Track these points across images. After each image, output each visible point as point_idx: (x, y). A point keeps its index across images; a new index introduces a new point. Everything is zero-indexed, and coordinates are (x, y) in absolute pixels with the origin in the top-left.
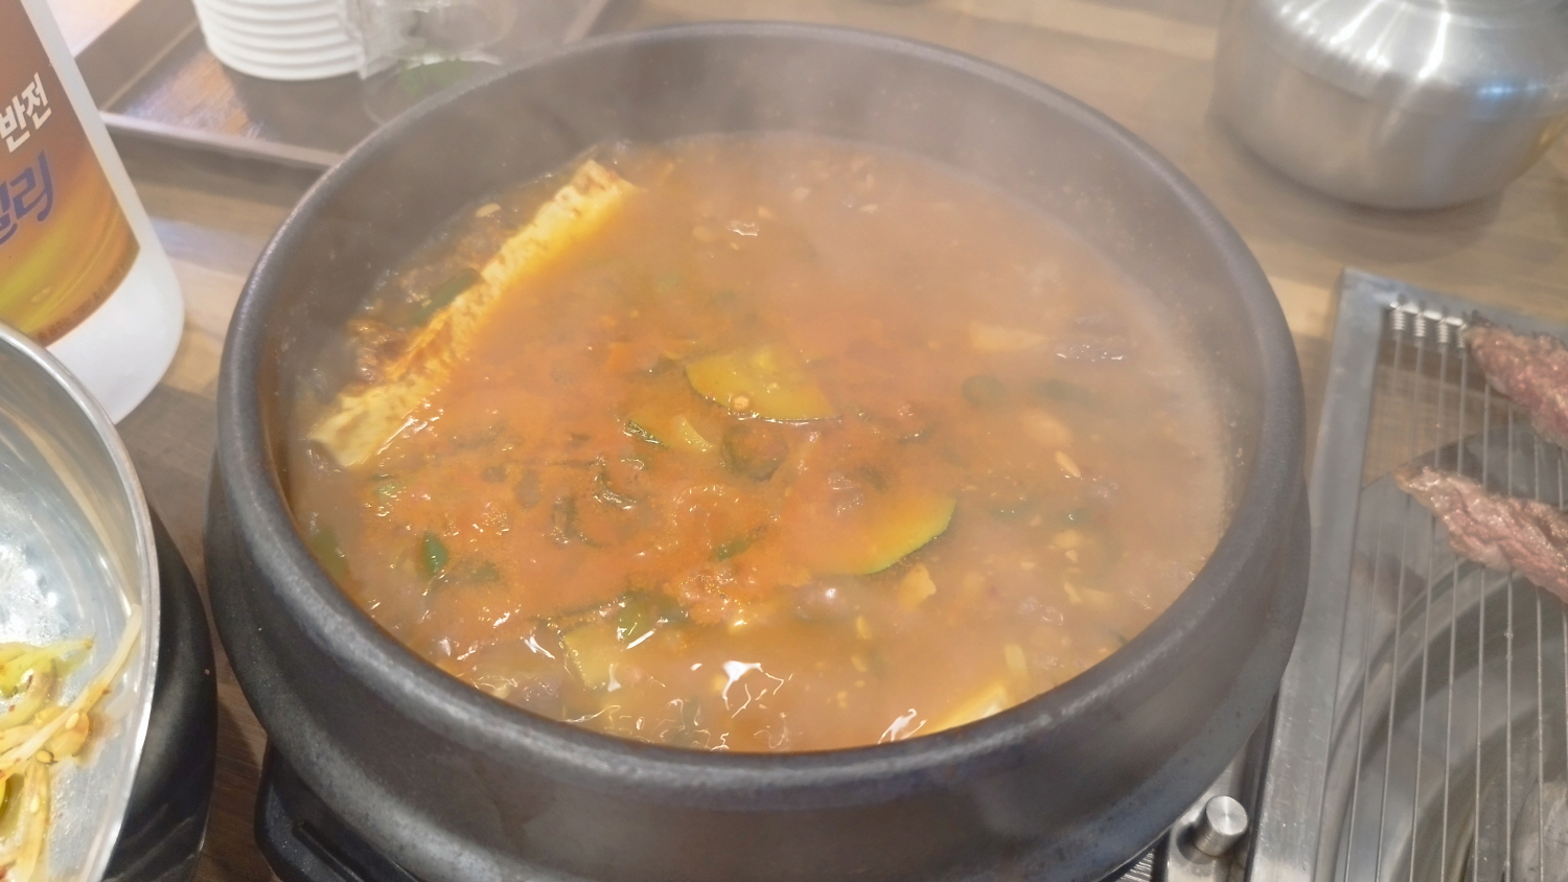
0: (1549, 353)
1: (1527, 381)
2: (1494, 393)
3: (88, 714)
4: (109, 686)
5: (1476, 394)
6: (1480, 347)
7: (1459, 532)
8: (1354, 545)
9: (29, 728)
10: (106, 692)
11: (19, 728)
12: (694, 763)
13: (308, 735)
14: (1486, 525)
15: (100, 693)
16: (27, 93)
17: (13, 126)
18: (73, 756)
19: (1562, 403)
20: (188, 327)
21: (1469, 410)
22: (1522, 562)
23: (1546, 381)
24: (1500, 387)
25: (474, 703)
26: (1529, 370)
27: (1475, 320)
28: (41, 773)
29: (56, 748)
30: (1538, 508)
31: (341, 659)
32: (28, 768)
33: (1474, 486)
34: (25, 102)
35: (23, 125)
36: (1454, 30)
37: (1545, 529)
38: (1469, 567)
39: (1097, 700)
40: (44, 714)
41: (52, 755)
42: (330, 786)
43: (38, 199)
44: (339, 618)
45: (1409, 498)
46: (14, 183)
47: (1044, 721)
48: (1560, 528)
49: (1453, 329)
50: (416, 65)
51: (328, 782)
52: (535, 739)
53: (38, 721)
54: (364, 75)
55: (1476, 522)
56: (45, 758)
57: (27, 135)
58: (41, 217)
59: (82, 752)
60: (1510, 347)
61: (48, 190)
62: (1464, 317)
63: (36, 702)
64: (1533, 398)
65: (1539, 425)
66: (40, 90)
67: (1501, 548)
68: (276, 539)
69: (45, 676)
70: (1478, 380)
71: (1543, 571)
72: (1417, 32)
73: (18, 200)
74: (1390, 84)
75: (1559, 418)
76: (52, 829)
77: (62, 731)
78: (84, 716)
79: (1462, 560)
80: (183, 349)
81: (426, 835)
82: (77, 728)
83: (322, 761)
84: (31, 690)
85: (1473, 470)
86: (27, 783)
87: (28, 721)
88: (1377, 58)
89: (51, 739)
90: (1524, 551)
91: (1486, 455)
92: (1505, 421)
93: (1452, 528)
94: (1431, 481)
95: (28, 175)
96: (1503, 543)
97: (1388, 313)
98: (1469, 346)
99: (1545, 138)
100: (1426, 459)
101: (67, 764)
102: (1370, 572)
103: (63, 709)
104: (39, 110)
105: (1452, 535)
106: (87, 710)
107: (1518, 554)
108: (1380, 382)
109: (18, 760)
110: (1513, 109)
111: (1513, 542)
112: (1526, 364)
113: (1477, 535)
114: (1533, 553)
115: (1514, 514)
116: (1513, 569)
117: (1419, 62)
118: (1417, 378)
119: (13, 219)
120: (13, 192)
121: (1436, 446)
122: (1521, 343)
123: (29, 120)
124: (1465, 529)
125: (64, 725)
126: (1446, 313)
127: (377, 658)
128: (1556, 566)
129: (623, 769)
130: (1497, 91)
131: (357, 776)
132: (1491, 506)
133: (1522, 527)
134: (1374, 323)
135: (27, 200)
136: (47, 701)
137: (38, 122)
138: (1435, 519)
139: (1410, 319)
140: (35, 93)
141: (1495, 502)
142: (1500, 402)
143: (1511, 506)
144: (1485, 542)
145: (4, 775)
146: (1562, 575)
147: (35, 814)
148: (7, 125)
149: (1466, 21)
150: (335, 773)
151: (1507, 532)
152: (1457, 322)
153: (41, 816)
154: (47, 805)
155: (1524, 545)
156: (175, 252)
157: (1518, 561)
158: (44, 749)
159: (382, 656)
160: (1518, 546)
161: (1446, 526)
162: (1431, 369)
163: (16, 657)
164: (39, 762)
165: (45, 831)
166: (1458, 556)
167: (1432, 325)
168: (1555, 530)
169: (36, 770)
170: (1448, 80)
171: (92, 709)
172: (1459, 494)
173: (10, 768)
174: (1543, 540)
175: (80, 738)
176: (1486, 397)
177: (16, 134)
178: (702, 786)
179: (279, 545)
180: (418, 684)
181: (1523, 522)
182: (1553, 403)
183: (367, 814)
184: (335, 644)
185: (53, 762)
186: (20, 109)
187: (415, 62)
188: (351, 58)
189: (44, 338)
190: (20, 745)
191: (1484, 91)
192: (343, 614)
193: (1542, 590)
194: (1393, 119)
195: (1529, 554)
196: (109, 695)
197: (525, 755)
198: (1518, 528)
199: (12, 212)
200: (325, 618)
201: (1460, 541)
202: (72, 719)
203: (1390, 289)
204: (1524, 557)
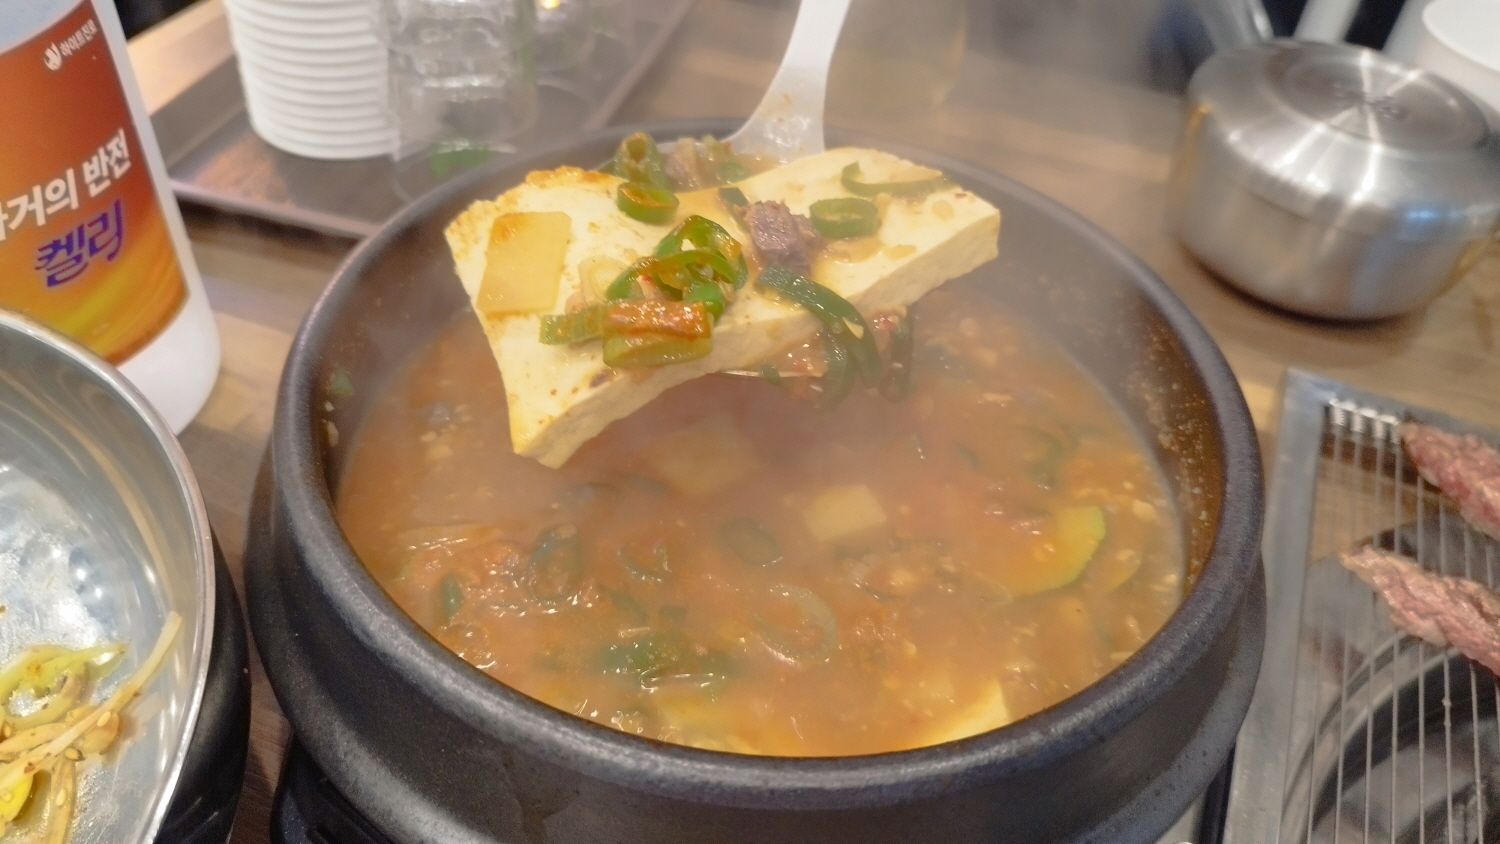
0: (1475, 449)
1: (1457, 474)
2: (1428, 487)
3: (118, 714)
4: (141, 688)
5: (1410, 489)
6: (1413, 442)
7: (1398, 606)
8: (1301, 620)
9: (63, 726)
10: (136, 695)
11: (50, 725)
12: (712, 762)
13: (337, 735)
14: (1423, 602)
15: (131, 695)
16: (112, 146)
17: (97, 174)
18: (100, 754)
19: (1489, 494)
20: (223, 372)
21: (1404, 501)
22: (1456, 635)
23: (1474, 475)
24: (1433, 479)
25: (508, 698)
26: (1458, 464)
27: (1408, 418)
28: (67, 769)
29: (86, 745)
30: (1471, 586)
31: (384, 655)
32: (56, 764)
33: (1410, 564)
34: (108, 153)
35: (105, 173)
36: (1386, 161)
37: (1478, 606)
38: (1409, 641)
39: (1084, 721)
40: (76, 712)
41: (80, 752)
42: (356, 782)
43: (110, 240)
44: (384, 618)
45: (1351, 576)
46: (91, 225)
47: (1035, 738)
48: (1491, 604)
49: (1388, 426)
50: (448, 150)
51: (354, 779)
52: (565, 734)
53: (69, 719)
54: (397, 157)
55: (1414, 598)
56: (73, 755)
57: (106, 184)
58: (111, 257)
59: (109, 751)
60: (1440, 443)
61: (119, 234)
62: (1397, 415)
63: (68, 702)
64: (1464, 491)
65: (1469, 514)
66: (123, 144)
67: (1438, 623)
68: (327, 544)
69: (78, 678)
70: (1411, 475)
71: (1476, 644)
72: (1352, 161)
73: (92, 241)
74: (1329, 205)
75: (1487, 509)
76: (75, 823)
77: (94, 727)
78: (115, 715)
79: (1402, 634)
80: (217, 392)
81: (446, 830)
82: (107, 727)
83: (350, 758)
84: (64, 690)
85: (1409, 552)
86: (54, 778)
87: (60, 719)
88: (1317, 182)
89: (82, 736)
90: (1458, 625)
91: (1420, 541)
92: (1437, 512)
93: (1392, 602)
94: (1372, 560)
95: (104, 218)
96: (1439, 617)
97: (1327, 410)
98: (1403, 443)
99: (1464, 262)
100: (1368, 541)
101: (94, 763)
102: (1317, 647)
103: (94, 709)
104: (120, 161)
105: (1392, 609)
106: (118, 710)
107: (1454, 628)
108: (1321, 473)
109: (48, 755)
110: (1437, 232)
111: (1448, 618)
112: (1455, 457)
113: (1415, 609)
114: (1467, 628)
115: (1449, 592)
116: (1449, 645)
117: (1353, 186)
118: (1355, 471)
119: (86, 257)
120: (88, 233)
121: (1375, 532)
122: (1450, 439)
123: (110, 169)
124: (1403, 604)
125: (96, 722)
126: (1381, 411)
127: (419, 655)
128: (1488, 641)
129: (645, 765)
130: (1425, 215)
131: (383, 773)
132: (1427, 583)
133: (1456, 603)
134: (1317, 418)
135: (99, 243)
136: (78, 702)
137: (119, 172)
138: (1376, 595)
139: (1348, 415)
140: (118, 145)
141: (1430, 580)
142: (1431, 496)
143: (1447, 585)
144: (1423, 616)
145: (33, 769)
146: (1495, 649)
147: (60, 807)
148: (92, 172)
149: (1396, 153)
150: (362, 770)
151: (1442, 607)
152: (1391, 420)
153: (67, 809)
154: (73, 799)
155: (1459, 619)
156: (217, 304)
157: (1453, 635)
158: (72, 746)
159: (423, 652)
160: (1453, 621)
161: (1386, 601)
162: (1368, 461)
163: (51, 659)
164: (68, 759)
165: (70, 823)
166: (1397, 629)
167: (1368, 423)
168: (1487, 606)
169: (64, 765)
170: (1383, 203)
171: (122, 710)
172: (1398, 571)
173: (39, 762)
174: (1476, 615)
175: (109, 736)
176: (1419, 491)
177: (98, 181)
178: (719, 784)
179: (329, 550)
180: (455, 681)
181: (1457, 599)
182: (1481, 493)
183: (391, 811)
184: (379, 640)
185: (81, 758)
186: (104, 158)
187: (446, 148)
188: (385, 142)
189: (115, 359)
190: (49, 741)
191: (1413, 215)
192: (388, 614)
193: (1475, 663)
194: (1331, 238)
195: (1462, 628)
196: (139, 698)
197: (555, 748)
198: (1452, 604)
199: (85, 250)
200: (371, 617)
201: (1400, 615)
202: (104, 718)
203: (1329, 388)
204: (1459, 632)
